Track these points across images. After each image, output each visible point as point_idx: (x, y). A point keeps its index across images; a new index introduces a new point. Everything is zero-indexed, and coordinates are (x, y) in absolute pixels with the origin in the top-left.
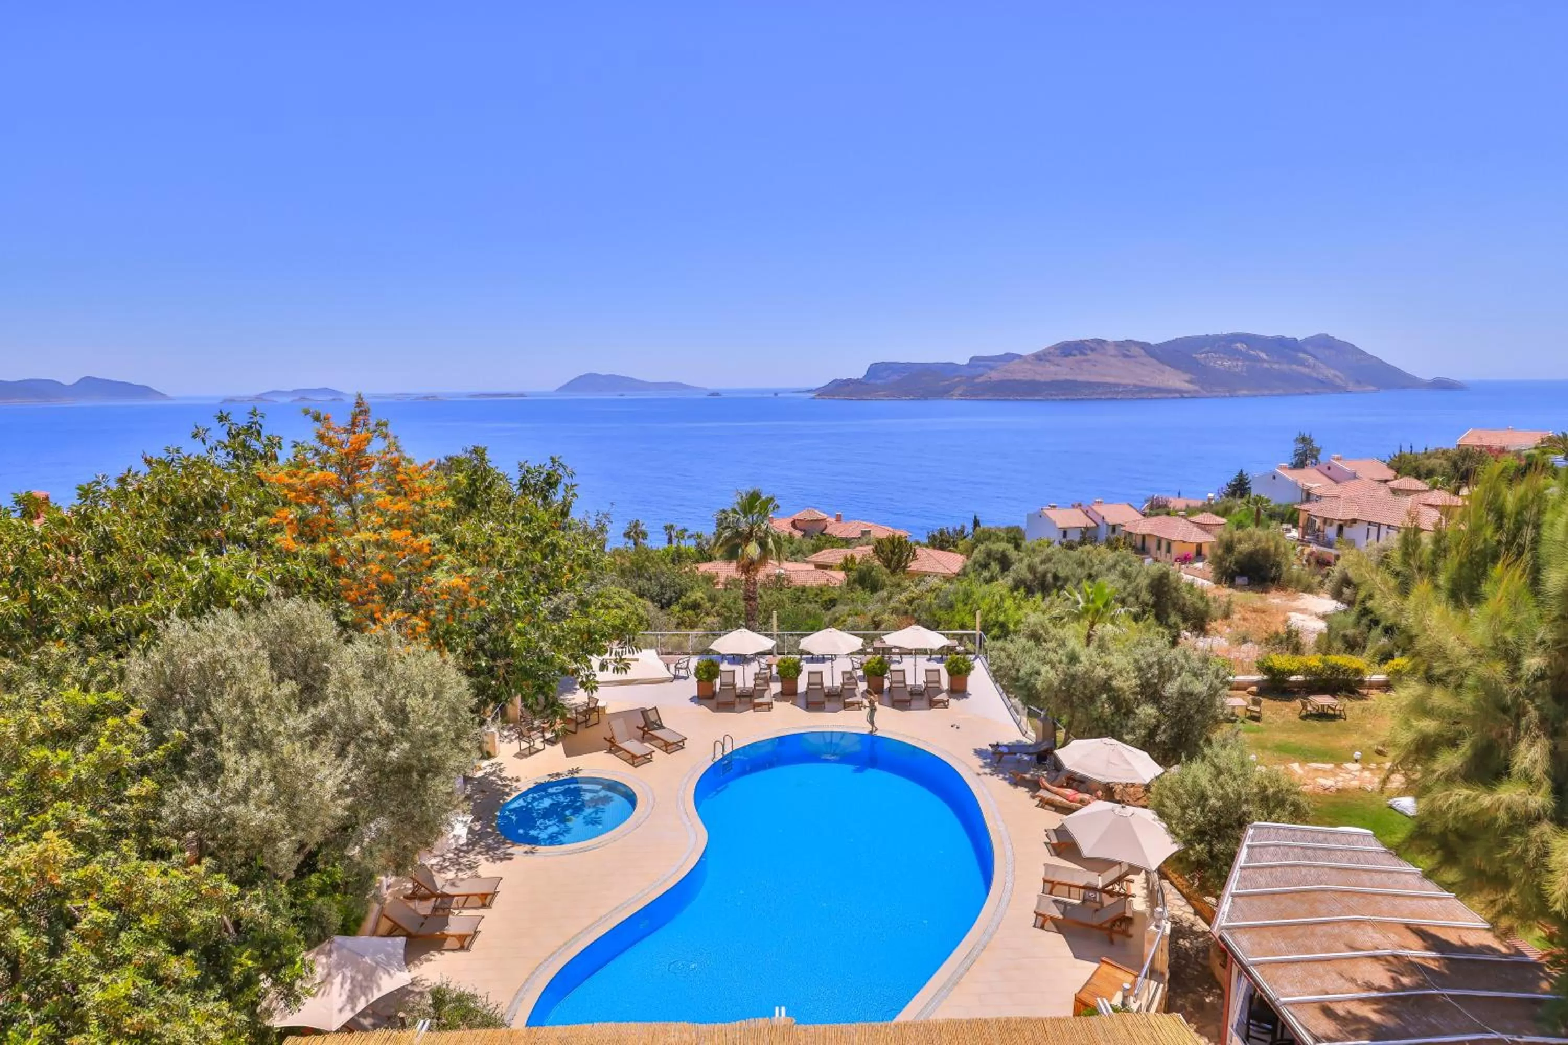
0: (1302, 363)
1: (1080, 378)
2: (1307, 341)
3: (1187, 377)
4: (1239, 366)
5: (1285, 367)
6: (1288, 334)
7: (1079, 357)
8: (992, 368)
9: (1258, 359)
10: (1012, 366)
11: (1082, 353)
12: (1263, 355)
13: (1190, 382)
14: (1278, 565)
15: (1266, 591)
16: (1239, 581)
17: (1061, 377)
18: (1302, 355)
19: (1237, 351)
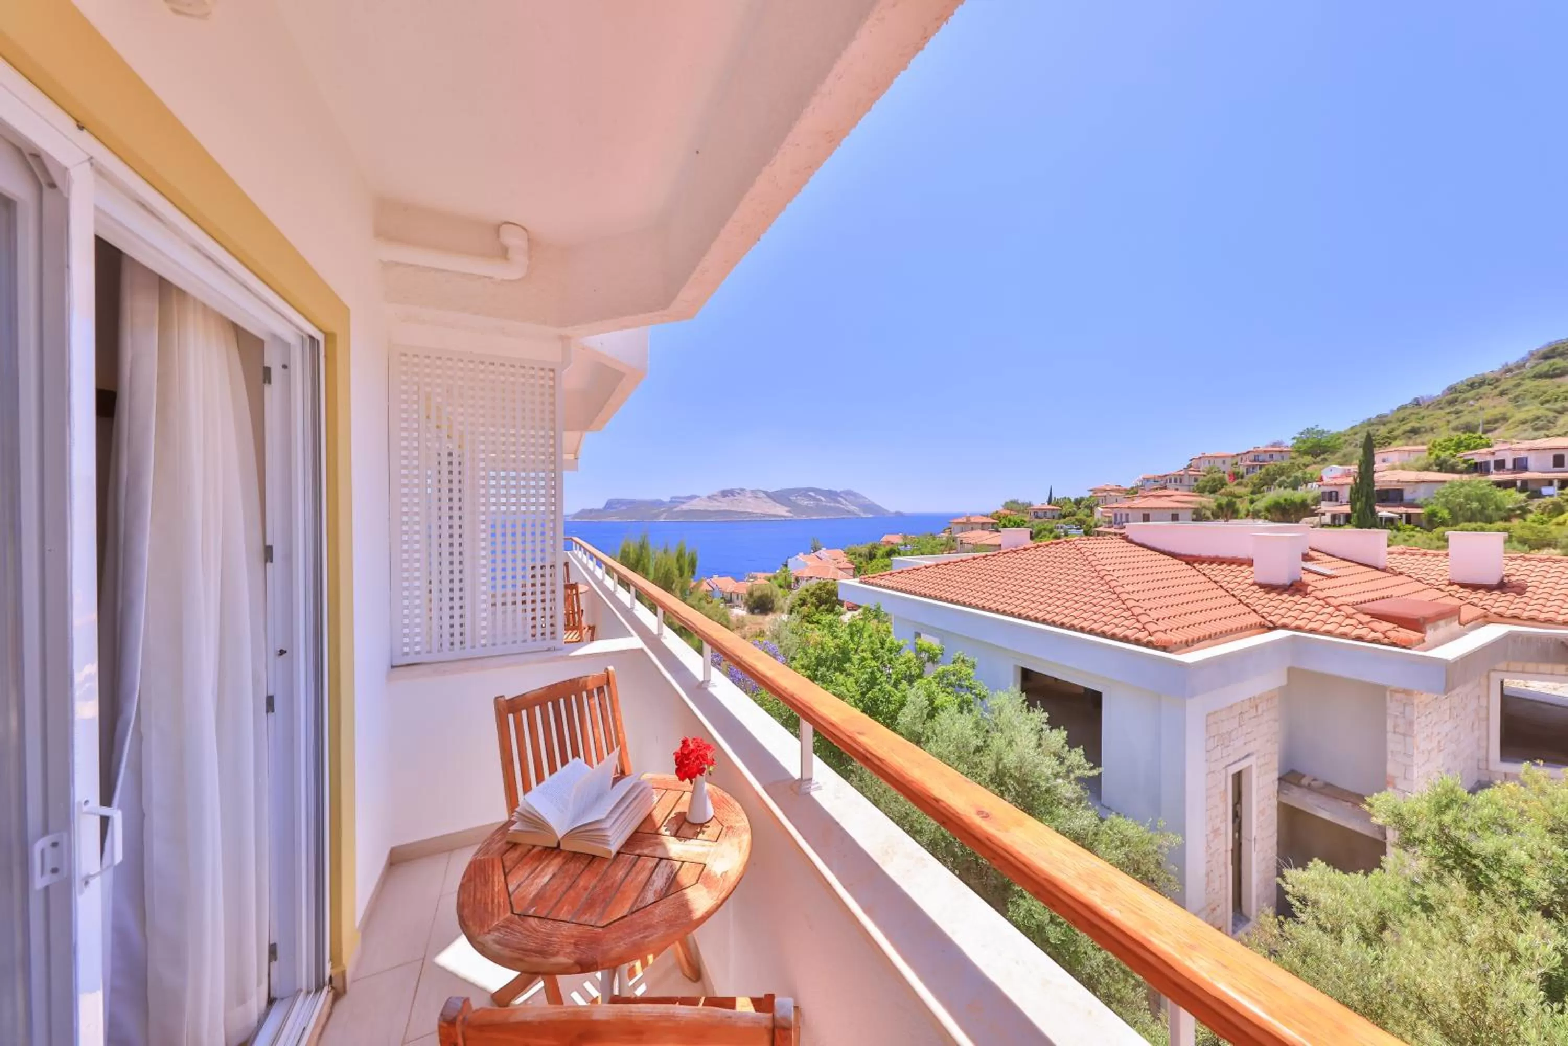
0: (839, 502)
1: (733, 509)
2: (842, 492)
3: (787, 509)
4: (811, 503)
5: (832, 504)
6: (833, 489)
7: (732, 498)
8: (683, 503)
9: (820, 500)
10: (694, 502)
11: (733, 495)
12: (822, 499)
13: (789, 512)
14: (772, 602)
15: (766, 614)
16: (756, 611)
17: (722, 509)
18: (840, 499)
19: (810, 496)
